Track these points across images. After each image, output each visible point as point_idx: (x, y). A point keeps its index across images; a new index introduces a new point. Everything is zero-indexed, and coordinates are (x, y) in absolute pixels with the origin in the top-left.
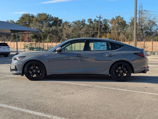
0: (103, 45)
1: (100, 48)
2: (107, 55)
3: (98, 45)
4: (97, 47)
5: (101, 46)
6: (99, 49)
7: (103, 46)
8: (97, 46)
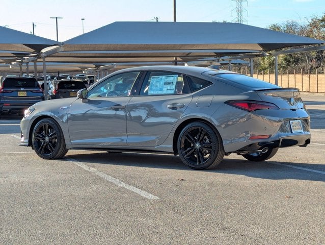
0: (169, 83)
1: (161, 90)
2: (168, 106)
3: (160, 83)
4: (157, 86)
5: (166, 84)
6: (160, 92)
7: (169, 85)
8: (158, 84)
